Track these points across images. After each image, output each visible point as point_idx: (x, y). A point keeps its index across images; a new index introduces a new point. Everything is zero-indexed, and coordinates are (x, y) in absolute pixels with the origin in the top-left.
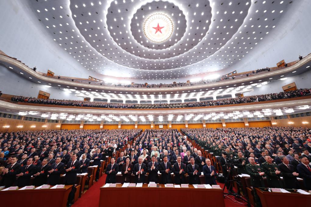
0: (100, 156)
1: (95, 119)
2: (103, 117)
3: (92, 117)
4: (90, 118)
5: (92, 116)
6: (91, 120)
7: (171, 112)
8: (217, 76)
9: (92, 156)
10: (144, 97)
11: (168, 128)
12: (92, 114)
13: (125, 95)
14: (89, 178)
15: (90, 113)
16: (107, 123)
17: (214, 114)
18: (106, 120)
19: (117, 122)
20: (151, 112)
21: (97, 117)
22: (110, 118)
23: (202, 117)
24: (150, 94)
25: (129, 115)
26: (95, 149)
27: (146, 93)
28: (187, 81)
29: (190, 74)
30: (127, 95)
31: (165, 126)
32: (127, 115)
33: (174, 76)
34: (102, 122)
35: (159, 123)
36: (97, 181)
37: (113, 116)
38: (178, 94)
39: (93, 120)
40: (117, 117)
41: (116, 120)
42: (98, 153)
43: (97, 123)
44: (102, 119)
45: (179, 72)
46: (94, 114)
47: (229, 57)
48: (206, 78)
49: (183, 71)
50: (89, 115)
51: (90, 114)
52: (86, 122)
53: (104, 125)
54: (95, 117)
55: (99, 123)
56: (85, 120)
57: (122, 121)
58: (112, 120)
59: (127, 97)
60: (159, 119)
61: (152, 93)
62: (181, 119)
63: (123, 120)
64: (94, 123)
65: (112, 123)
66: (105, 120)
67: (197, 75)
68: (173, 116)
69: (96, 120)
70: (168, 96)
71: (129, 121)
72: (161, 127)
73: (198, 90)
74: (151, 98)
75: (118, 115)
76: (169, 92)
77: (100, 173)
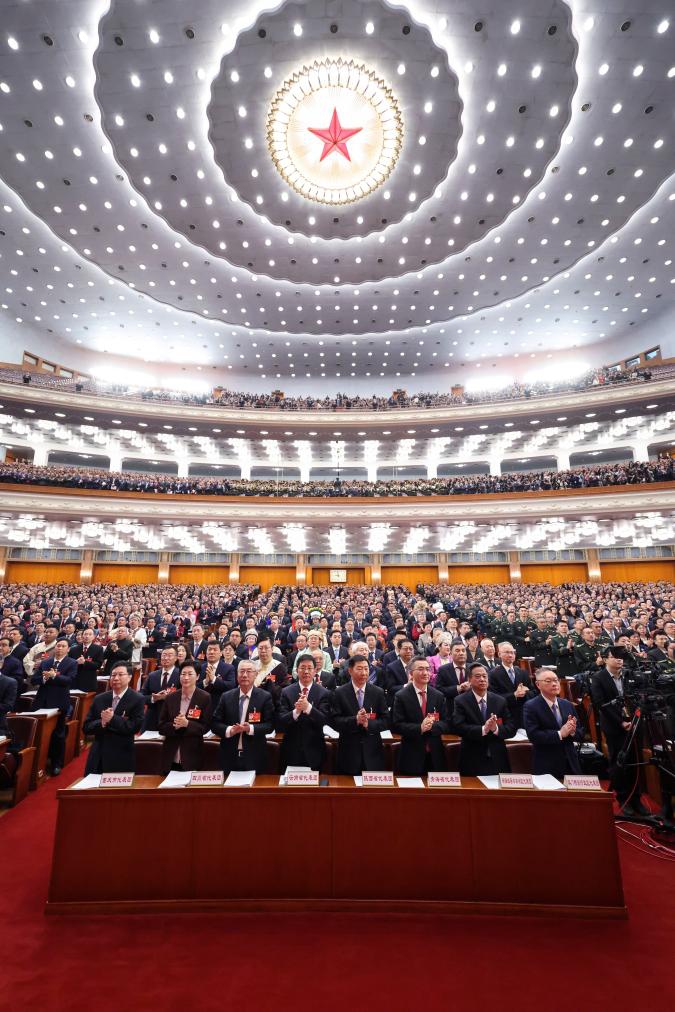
0: (64, 668)
1: (56, 537)
2: (91, 529)
3: (43, 529)
4: (33, 533)
5: (40, 524)
6: (37, 544)
7: (381, 513)
8: (579, 368)
9: (30, 672)
10: (267, 452)
11: (368, 581)
12: (42, 517)
13: (186, 438)
14: (18, 759)
15: (35, 512)
16: (108, 559)
17: (557, 524)
18: (104, 546)
19: (154, 553)
20: (297, 514)
21: (64, 530)
22: (122, 535)
23: (506, 539)
24: (292, 439)
25: (205, 524)
26: (48, 643)
27: (277, 432)
28: (453, 389)
29: (467, 355)
30: (197, 439)
31: (356, 575)
32: (193, 523)
33: (400, 364)
34: (89, 555)
35: (328, 563)
36: (53, 775)
37: (135, 528)
38: (413, 442)
39: (47, 545)
40: (152, 532)
41: (149, 546)
42: (59, 656)
43: (67, 558)
44: (87, 538)
45: (420, 348)
46: (50, 517)
47: (634, 287)
48: (533, 377)
49: (438, 342)
50: (27, 522)
51: (30, 517)
52: (17, 550)
53: (95, 565)
54: (56, 531)
55: (74, 556)
56: (12, 542)
57: (176, 551)
58: (134, 543)
59: (194, 449)
60: (331, 544)
61: (301, 432)
62: (422, 544)
63: (177, 546)
64: (52, 558)
65: (133, 560)
66: (98, 544)
67: (493, 363)
68: (390, 531)
69: (63, 545)
70: (371, 447)
71: (202, 549)
72: (338, 576)
73: (496, 426)
74: (297, 456)
75: (154, 523)
76: (374, 432)
77: (69, 742)
